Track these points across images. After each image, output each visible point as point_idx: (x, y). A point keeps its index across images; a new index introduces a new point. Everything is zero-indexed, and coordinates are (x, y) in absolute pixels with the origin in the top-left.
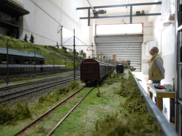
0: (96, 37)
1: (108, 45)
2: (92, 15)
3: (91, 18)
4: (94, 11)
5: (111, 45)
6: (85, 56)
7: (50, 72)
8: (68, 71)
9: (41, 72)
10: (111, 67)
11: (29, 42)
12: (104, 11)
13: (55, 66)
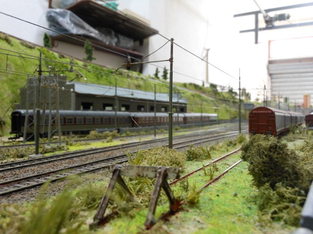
0: (270, 62)
1: (295, 77)
2: (262, 24)
3: (261, 29)
4: (265, 17)
5: (301, 77)
6: (250, 98)
7: (197, 124)
8: (221, 123)
9: (185, 124)
10: (296, 118)
11: (161, 78)
12: (286, 15)
13: (204, 114)
